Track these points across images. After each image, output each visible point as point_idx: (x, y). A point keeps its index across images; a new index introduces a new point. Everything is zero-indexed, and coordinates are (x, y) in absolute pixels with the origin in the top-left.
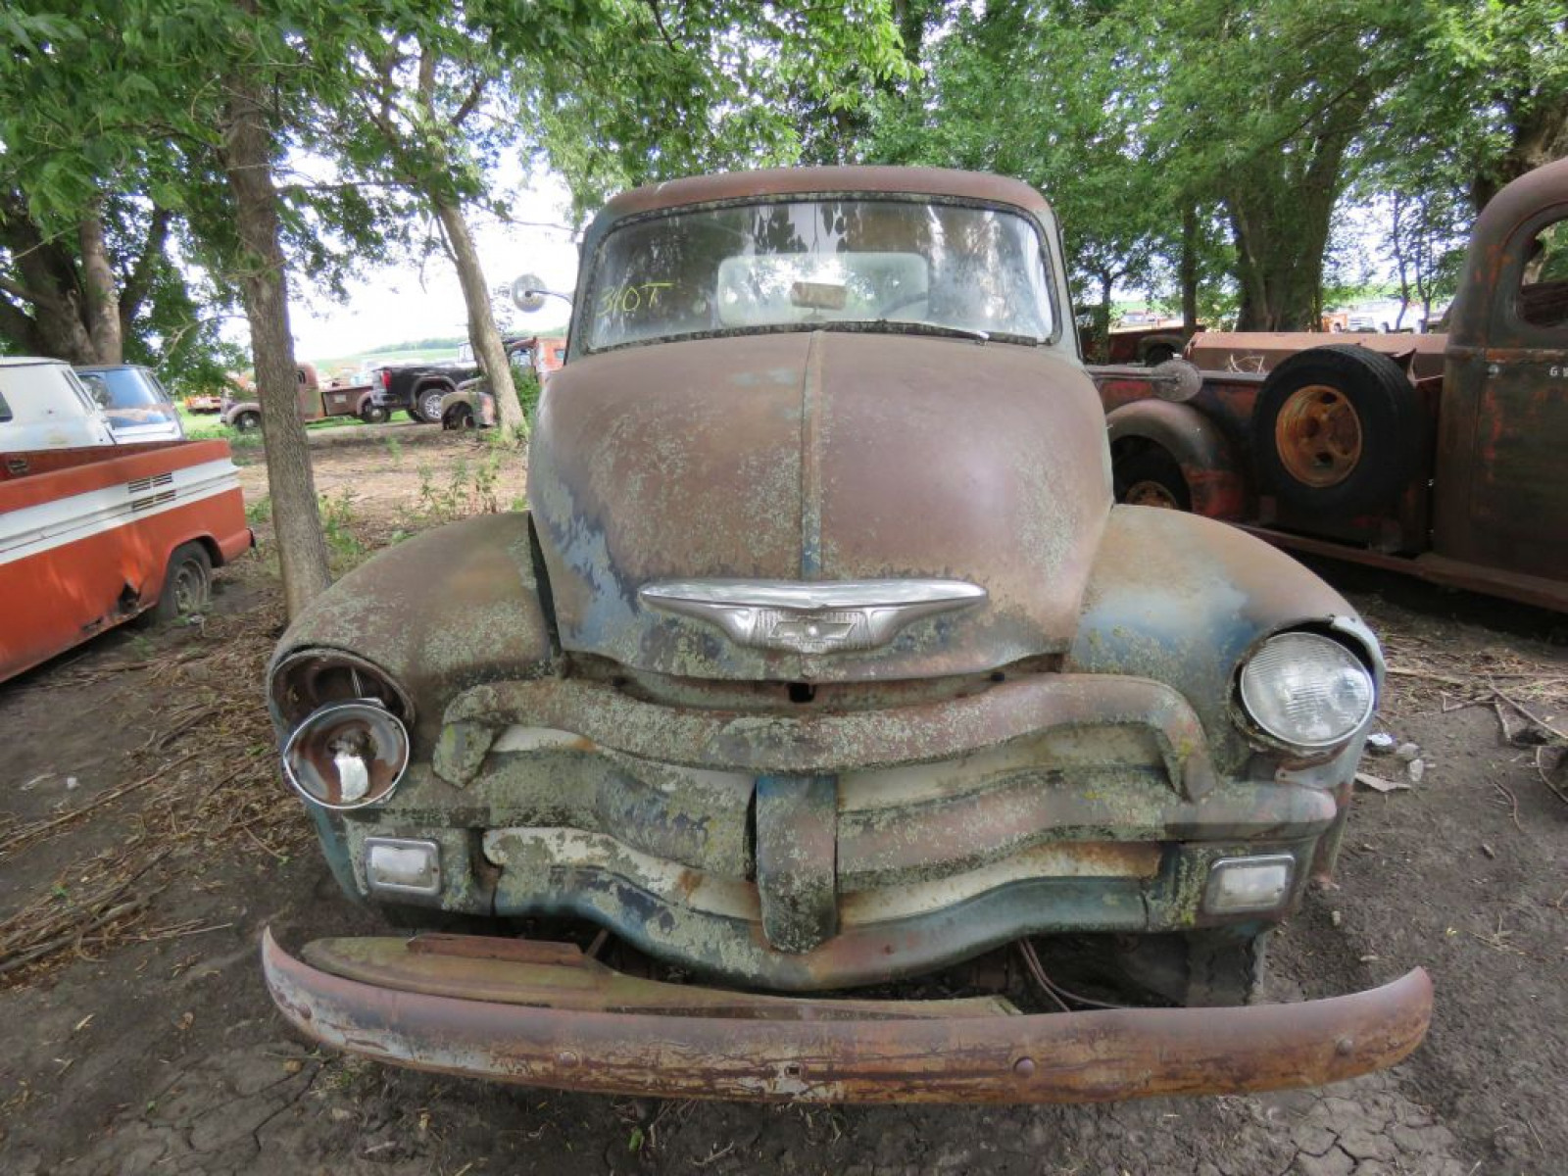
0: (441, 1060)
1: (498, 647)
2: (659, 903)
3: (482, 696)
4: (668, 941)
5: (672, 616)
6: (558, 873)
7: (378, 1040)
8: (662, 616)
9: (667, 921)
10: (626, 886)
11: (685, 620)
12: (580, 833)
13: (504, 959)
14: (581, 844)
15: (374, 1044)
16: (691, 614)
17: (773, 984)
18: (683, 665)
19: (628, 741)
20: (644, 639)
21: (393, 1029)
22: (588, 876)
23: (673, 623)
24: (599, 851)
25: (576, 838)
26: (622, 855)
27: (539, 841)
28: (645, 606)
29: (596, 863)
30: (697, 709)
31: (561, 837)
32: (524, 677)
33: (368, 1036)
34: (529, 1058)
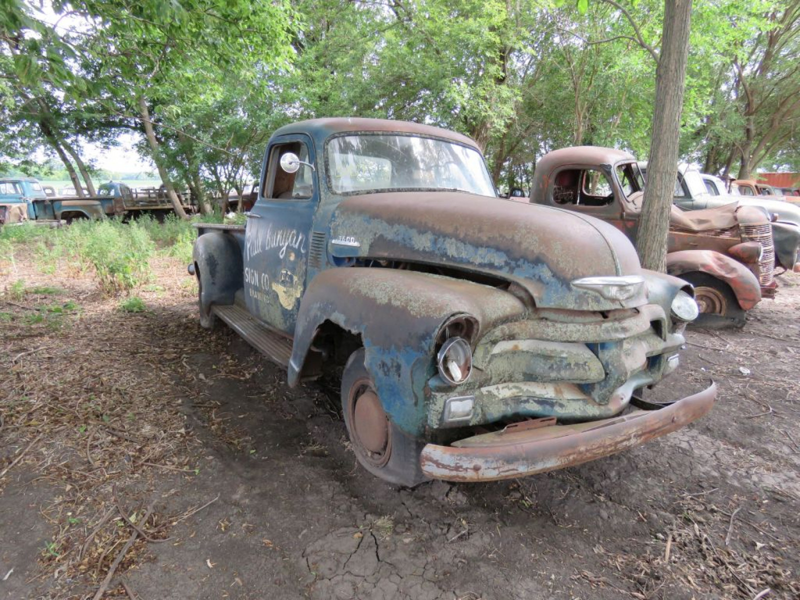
0: (539, 467)
1: (509, 309)
2: (555, 401)
3: (502, 330)
4: (567, 412)
5: (585, 291)
6: (505, 401)
7: (515, 468)
8: (581, 291)
9: (561, 406)
10: (536, 399)
11: (590, 292)
12: (505, 385)
13: (535, 428)
14: (506, 390)
15: (513, 470)
16: (592, 289)
17: (604, 416)
18: (592, 307)
19: (571, 337)
20: (576, 300)
21: (523, 459)
22: (517, 400)
23: (585, 293)
24: (514, 390)
25: (503, 388)
26: (525, 390)
27: (489, 392)
28: (574, 288)
29: (516, 395)
30: (590, 323)
31: (497, 388)
32: (516, 321)
33: (511, 467)
34: (569, 455)
